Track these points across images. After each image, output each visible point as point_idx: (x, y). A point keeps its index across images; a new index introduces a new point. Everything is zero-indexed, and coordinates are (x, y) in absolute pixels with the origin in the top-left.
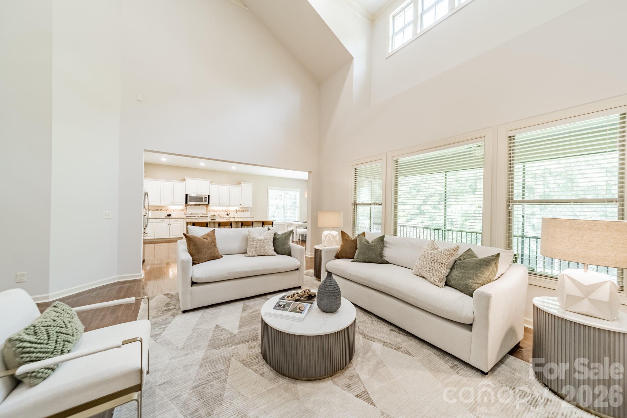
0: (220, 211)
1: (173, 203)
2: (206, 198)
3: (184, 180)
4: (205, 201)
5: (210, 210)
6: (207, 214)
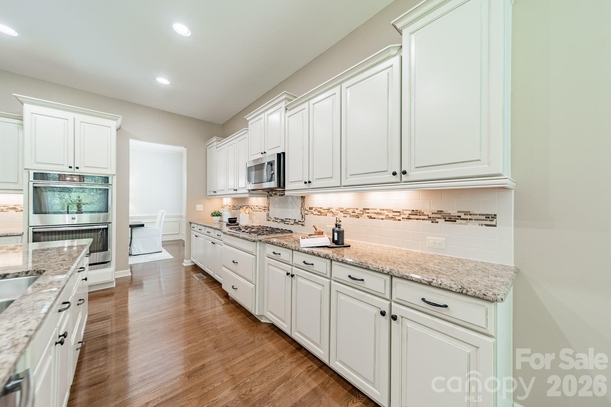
1: (236, 191)
4: (271, 177)
5: (308, 209)
6: (304, 223)
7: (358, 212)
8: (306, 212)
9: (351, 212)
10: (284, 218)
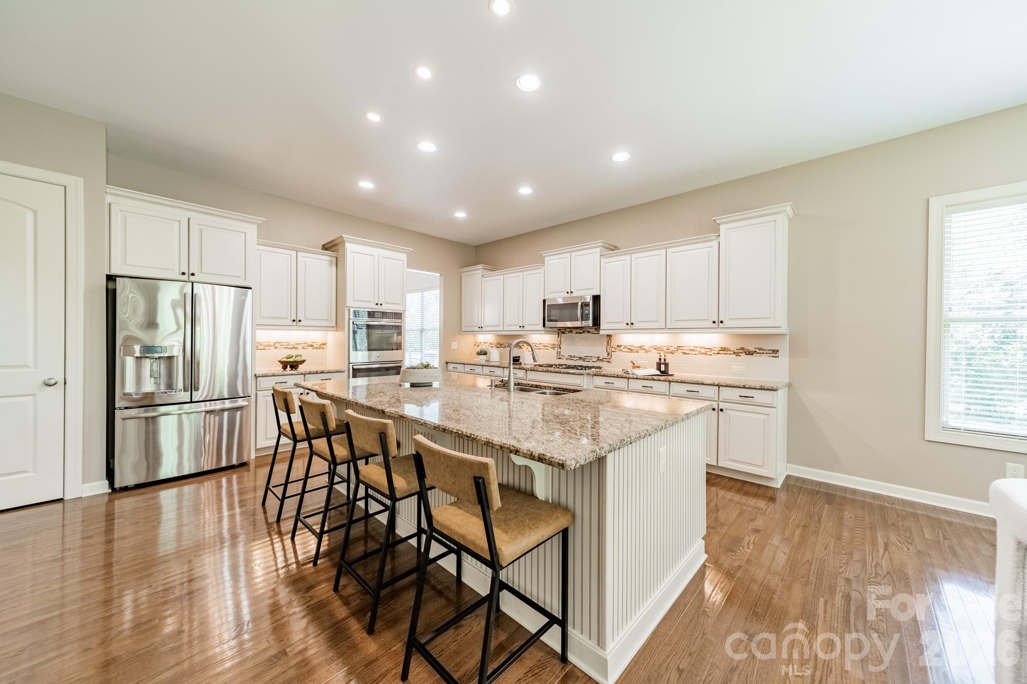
1: (522, 327)
2: (587, 305)
5: (616, 347)
6: (610, 360)
8: (613, 350)
10: (582, 356)
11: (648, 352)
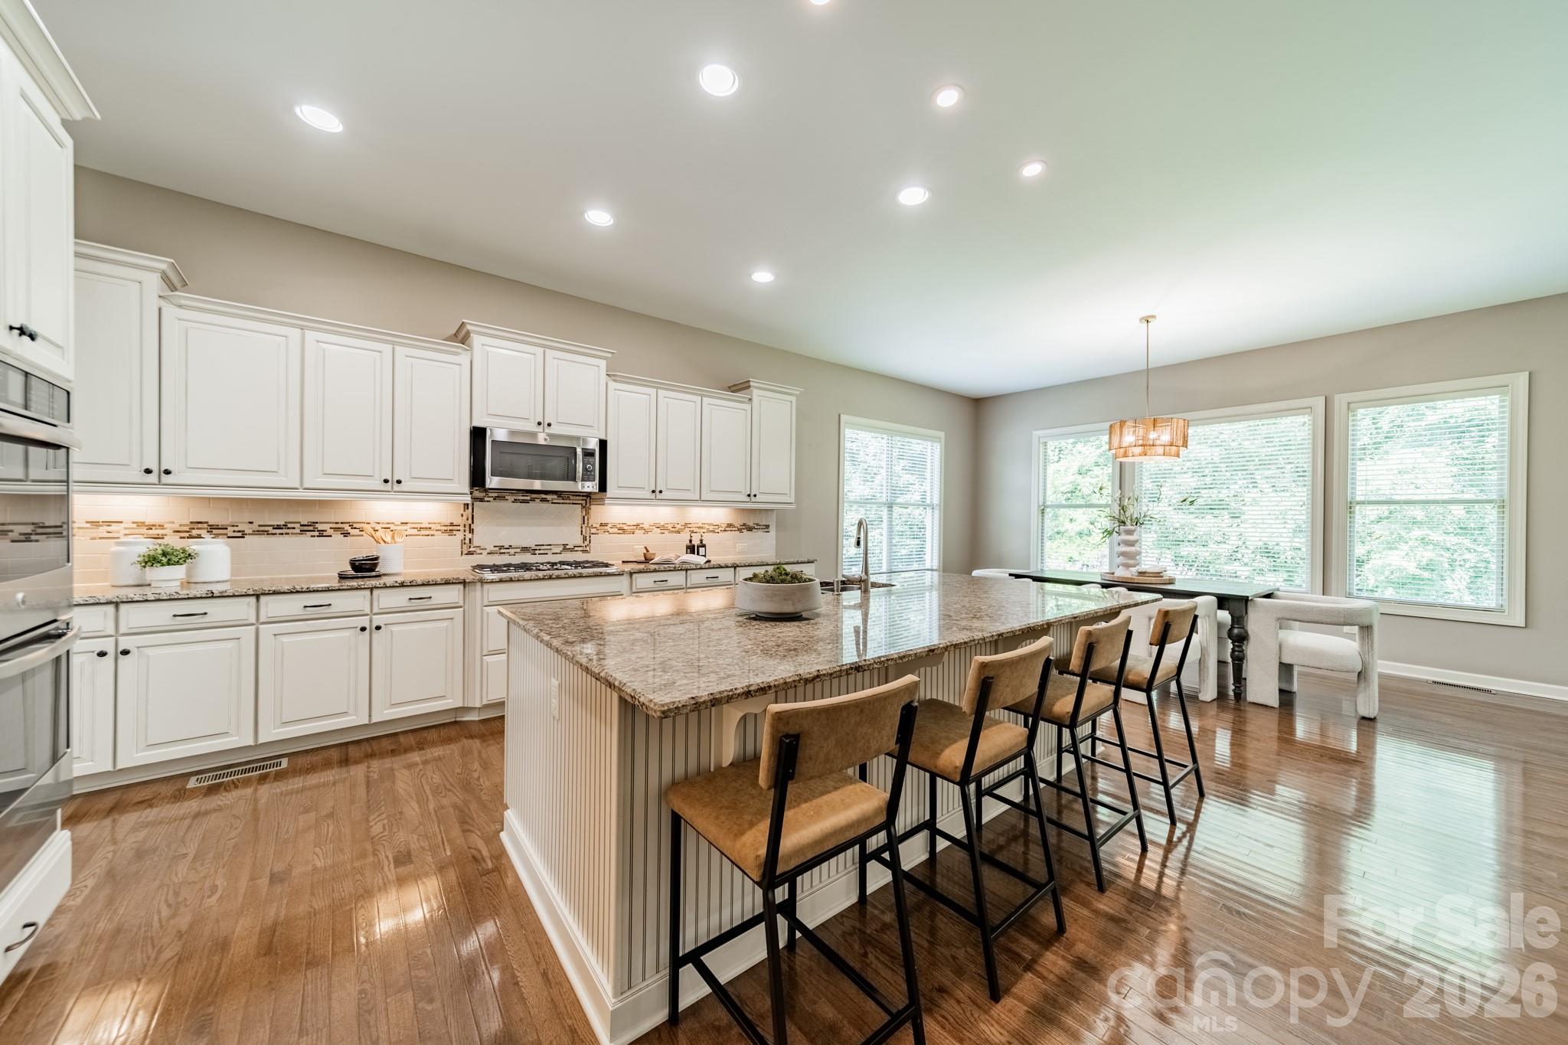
0: (646, 532)
1: (392, 484)
2: (591, 454)
3: (461, 337)
4: (587, 476)
5: (598, 526)
6: (588, 548)
7: (678, 526)
8: (593, 531)
9: (670, 527)
10: (531, 544)
11: (647, 532)
